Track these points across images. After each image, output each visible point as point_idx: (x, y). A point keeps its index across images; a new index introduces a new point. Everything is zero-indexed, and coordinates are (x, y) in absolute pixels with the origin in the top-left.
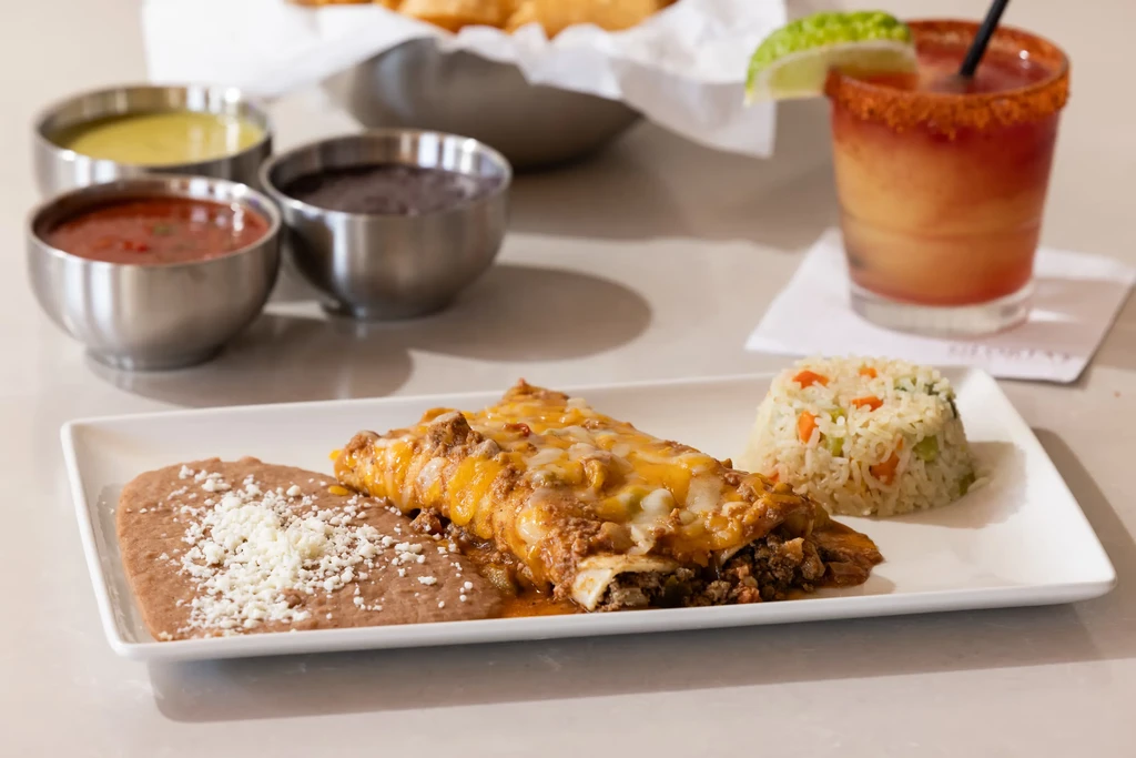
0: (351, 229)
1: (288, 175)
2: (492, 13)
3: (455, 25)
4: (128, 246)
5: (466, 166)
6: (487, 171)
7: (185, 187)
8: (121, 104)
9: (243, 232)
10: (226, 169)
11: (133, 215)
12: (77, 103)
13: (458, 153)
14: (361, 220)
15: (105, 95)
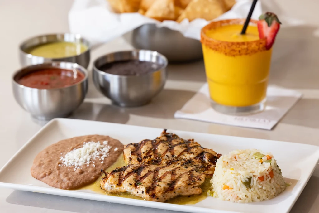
0: (120, 81)
1: (101, 64)
2: (172, 16)
3: (162, 20)
4: (42, 83)
5: (154, 60)
6: (161, 62)
7: (59, 65)
8: (44, 40)
9: (77, 79)
10: (74, 60)
11: (44, 74)
12: (32, 39)
13: (151, 56)
14: (124, 78)
15: (40, 37)
